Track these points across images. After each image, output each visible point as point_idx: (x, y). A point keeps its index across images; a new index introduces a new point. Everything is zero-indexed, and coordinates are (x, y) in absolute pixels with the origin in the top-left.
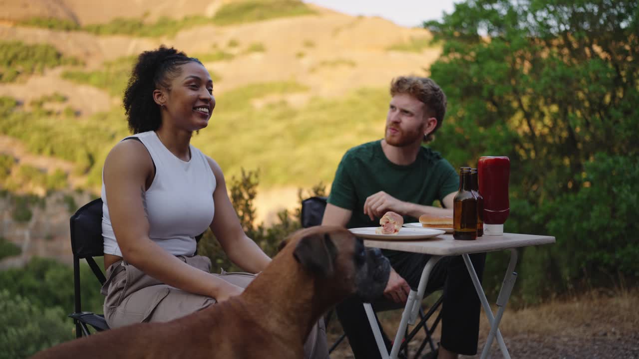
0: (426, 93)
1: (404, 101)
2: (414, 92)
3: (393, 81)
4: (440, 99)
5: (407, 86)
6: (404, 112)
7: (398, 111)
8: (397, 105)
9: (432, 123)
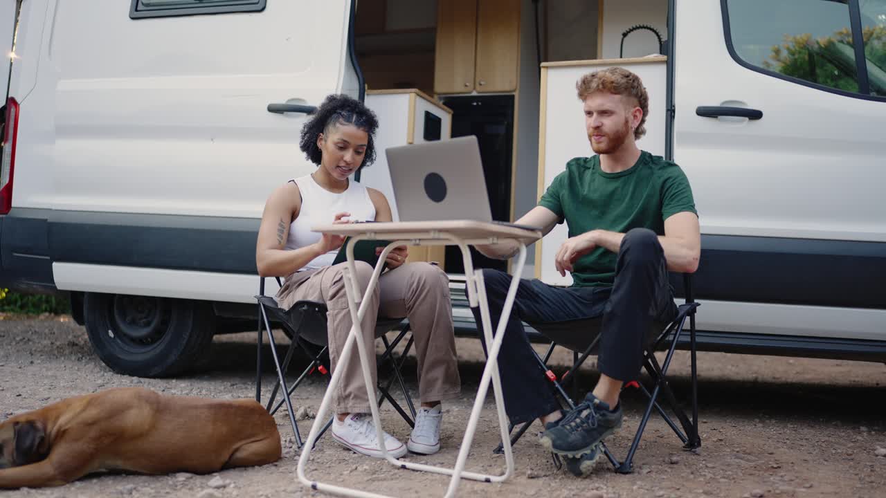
0: (617, 84)
1: (597, 102)
2: (604, 87)
3: (577, 84)
4: (636, 84)
5: (594, 85)
6: (603, 113)
7: (595, 115)
8: (592, 110)
9: (638, 114)
